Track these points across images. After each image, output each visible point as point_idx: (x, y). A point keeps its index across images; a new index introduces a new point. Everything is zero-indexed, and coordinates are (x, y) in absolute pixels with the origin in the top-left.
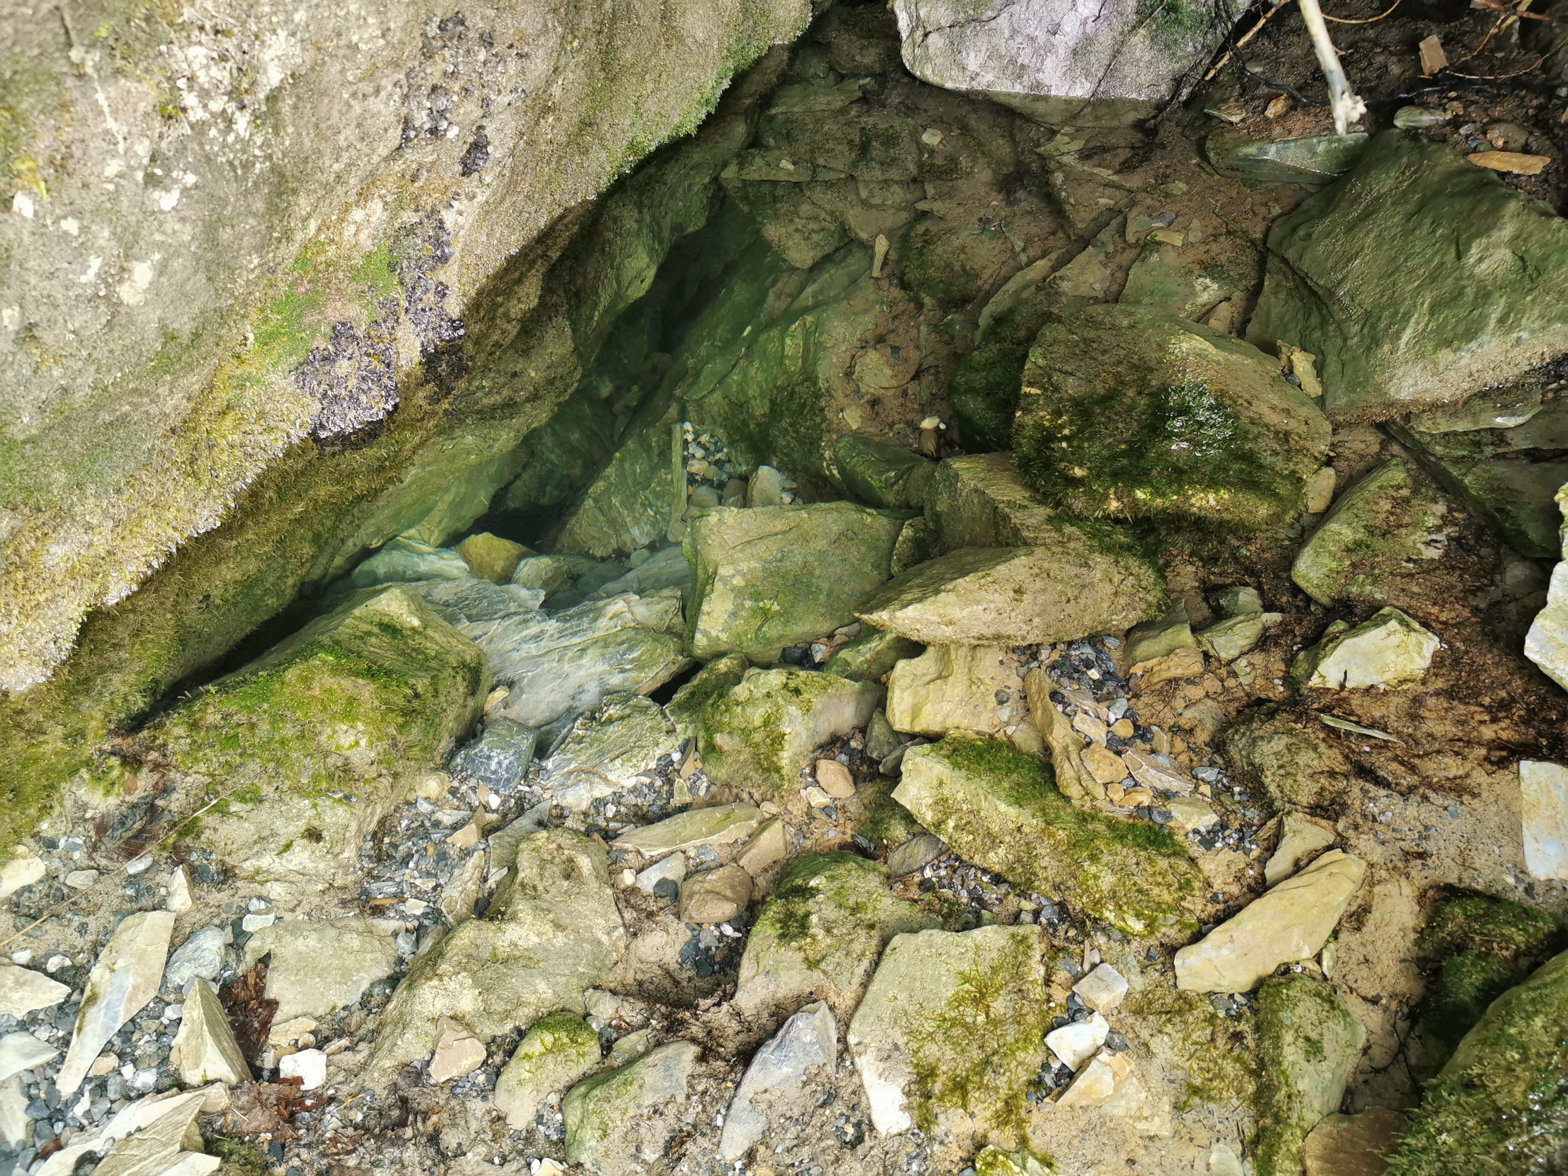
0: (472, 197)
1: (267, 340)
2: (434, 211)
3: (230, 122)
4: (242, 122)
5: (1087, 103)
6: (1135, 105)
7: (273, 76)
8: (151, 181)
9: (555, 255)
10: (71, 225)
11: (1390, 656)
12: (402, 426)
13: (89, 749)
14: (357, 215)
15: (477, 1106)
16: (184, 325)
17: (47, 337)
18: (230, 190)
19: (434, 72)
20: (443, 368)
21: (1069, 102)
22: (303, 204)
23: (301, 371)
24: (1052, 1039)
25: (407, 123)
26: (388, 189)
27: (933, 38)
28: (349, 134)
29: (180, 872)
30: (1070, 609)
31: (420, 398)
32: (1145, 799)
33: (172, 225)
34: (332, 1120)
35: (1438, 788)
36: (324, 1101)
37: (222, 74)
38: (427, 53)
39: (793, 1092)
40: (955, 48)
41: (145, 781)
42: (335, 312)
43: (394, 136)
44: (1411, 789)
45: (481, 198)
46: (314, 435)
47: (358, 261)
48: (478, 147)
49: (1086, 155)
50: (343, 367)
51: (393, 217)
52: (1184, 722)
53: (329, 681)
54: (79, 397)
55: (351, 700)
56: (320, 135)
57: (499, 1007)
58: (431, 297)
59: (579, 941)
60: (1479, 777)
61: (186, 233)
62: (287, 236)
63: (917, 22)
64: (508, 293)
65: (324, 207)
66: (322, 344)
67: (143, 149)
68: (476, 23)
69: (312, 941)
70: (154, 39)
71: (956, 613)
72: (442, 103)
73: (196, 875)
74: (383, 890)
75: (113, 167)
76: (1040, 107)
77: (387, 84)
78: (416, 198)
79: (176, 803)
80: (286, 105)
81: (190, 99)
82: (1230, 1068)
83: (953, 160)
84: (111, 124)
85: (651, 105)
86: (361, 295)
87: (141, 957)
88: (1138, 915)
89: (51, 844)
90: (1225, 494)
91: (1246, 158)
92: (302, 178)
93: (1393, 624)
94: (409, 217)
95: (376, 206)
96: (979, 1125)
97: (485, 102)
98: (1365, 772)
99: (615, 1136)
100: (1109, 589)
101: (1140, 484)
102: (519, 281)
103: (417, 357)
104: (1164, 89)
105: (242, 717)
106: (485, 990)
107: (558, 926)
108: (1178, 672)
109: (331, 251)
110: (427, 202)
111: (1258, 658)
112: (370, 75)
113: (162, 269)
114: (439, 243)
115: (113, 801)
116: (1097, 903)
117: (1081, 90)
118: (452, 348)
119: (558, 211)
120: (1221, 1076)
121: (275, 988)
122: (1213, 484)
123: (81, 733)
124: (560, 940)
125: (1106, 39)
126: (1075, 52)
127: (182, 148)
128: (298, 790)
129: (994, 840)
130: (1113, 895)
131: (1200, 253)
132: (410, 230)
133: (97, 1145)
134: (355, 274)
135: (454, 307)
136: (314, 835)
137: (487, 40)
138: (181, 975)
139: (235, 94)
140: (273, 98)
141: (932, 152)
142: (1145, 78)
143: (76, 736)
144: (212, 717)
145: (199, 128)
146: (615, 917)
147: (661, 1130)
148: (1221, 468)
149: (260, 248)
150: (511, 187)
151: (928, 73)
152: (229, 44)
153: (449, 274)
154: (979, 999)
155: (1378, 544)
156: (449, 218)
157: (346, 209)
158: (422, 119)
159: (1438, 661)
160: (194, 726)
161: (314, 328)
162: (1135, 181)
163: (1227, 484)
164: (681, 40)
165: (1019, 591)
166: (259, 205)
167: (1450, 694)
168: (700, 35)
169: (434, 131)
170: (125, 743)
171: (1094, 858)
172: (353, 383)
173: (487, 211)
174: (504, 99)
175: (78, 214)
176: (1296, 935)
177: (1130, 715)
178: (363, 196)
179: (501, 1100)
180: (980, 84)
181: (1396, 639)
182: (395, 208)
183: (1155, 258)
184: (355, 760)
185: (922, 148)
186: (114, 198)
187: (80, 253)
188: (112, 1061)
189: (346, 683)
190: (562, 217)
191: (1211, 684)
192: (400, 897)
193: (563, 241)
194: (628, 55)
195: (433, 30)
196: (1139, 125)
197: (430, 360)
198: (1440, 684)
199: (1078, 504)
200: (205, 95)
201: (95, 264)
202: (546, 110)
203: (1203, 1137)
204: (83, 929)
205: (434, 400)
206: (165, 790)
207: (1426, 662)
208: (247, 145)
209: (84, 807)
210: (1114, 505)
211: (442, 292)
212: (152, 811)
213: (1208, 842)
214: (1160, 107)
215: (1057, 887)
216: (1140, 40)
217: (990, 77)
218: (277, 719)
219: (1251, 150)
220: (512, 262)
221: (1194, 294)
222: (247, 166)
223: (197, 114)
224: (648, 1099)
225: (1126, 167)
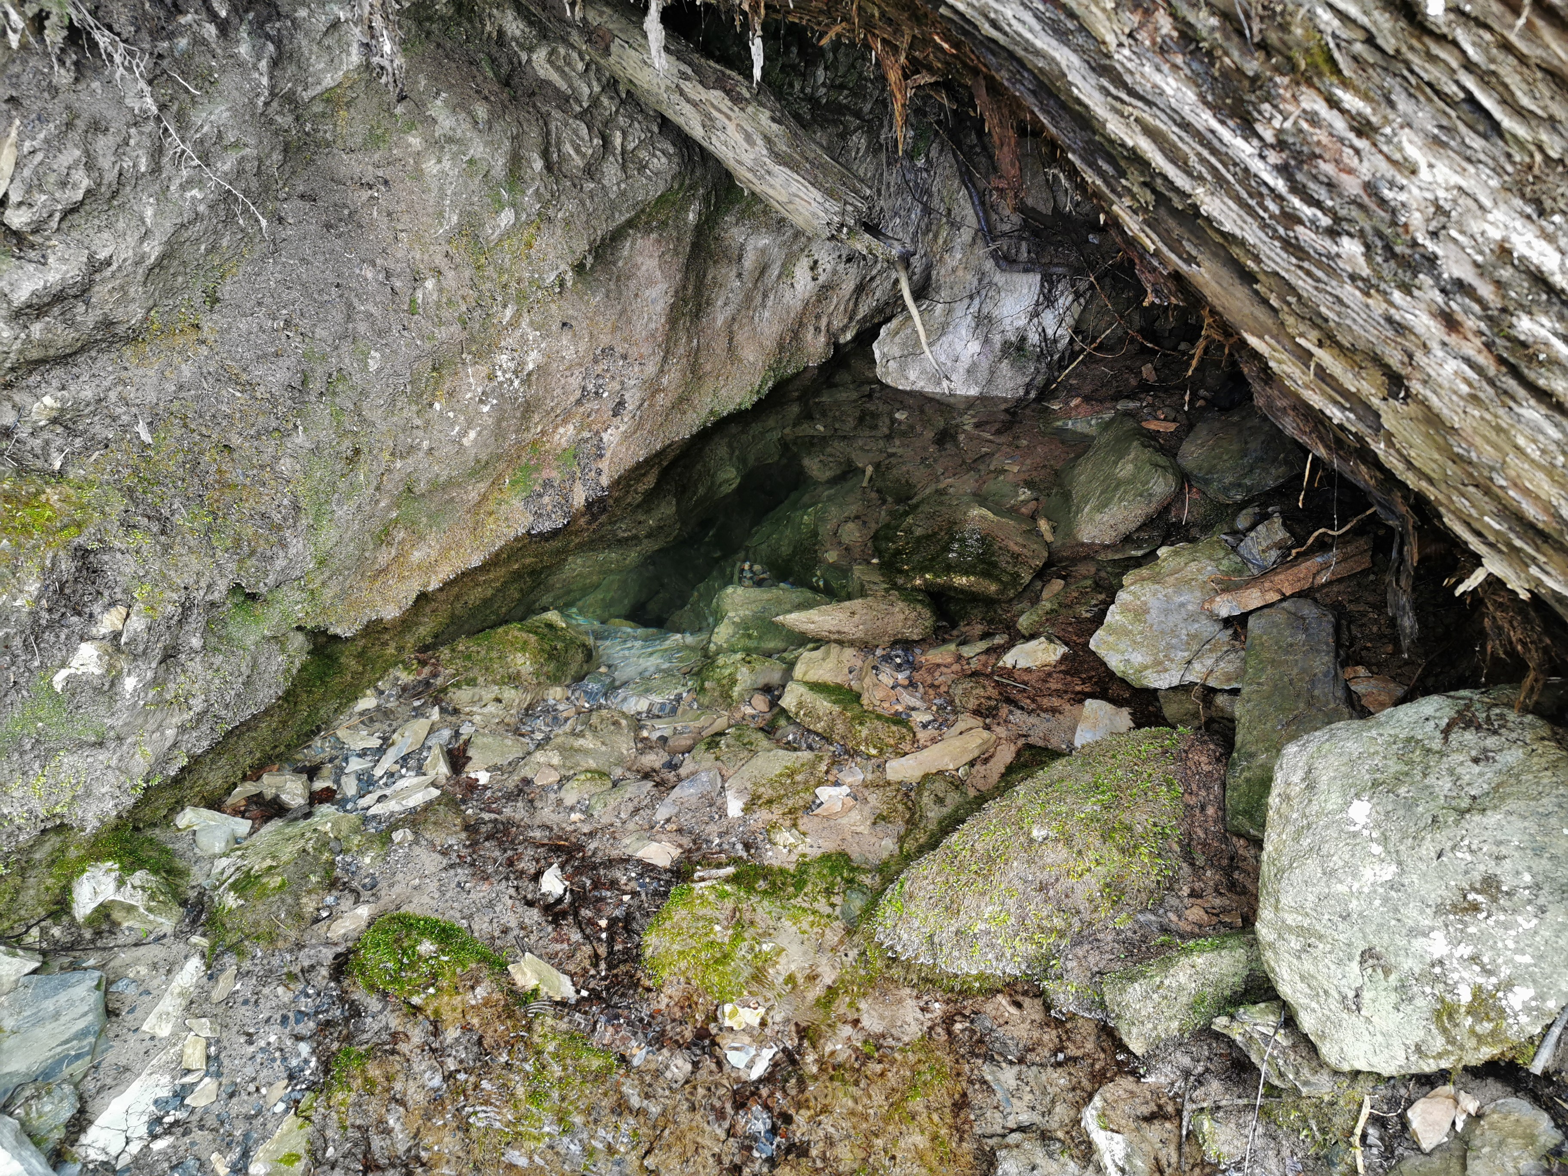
0: (617, 428)
1: (513, 483)
2: (597, 433)
3: (512, 382)
4: (516, 383)
5: (977, 398)
6: (1005, 400)
7: (531, 366)
8: (481, 401)
9: (665, 464)
10: (451, 414)
11: (1040, 654)
12: (571, 533)
13: (405, 656)
14: (561, 430)
15: (552, 796)
16: (484, 457)
17: (436, 453)
18: (508, 407)
19: (599, 369)
20: (595, 509)
21: (967, 397)
22: (536, 418)
23: (527, 500)
24: (818, 791)
25: (584, 389)
26: (577, 420)
27: (891, 363)
28: (558, 391)
29: (437, 708)
30: (878, 623)
31: (582, 522)
32: (900, 708)
33: (486, 418)
34: (488, 793)
35: (1046, 711)
36: (485, 787)
37: (512, 365)
38: (596, 361)
39: (694, 800)
40: (902, 369)
41: (427, 671)
42: (545, 474)
43: (578, 394)
44: (1033, 711)
45: (622, 428)
46: (528, 533)
47: (559, 451)
48: (621, 404)
49: (977, 426)
50: (546, 499)
51: (579, 433)
52: (936, 683)
53: (516, 633)
54: (442, 479)
55: (525, 642)
56: (546, 390)
57: (568, 764)
58: (593, 473)
59: (613, 751)
60: (1067, 707)
61: (490, 421)
62: (528, 429)
63: (884, 355)
64: (638, 480)
65: (545, 421)
66: (538, 488)
67: (480, 390)
68: (619, 350)
69: (490, 739)
70: (490, 352)
71: (816, 618)
72: (601, 381)
73: (443, 710)
74: (525, 729)
75: (468, 396)
76: (952, 400)
77: (577, 373)
78: (589, 426)
79: (439, 681)
80: (534, 378)
81: (499, 373)
82: (900, 807)
83: (912, 427)
84: (471, 380)
85: (724, 392)
86: (559, 467)
87: (416, 733)
88: (875, 747)
89: (382, 693)
90: (972, 578)
91: (1057, 428)
92: (537, 407)
93: (1042, 639)
94: (586, 434)
95: (571, 427)
96: (774, 817)
97: (622, 383)
98: (1010, 701)
99: (610, 808)
100: (902, 617)
101: (928, 572)
102: (644, 475)
103: (583, 502)
104: (1021, 392)
105: (474, 649)
106: (565, 758)
107: (603, 743)
108: (940, 661)
109: (548, 446)
110: (595, 427)
111: (983, 658)
112: (569, 368)
113: (479, 434)
114: (599, 448)
115: (411, 677)
116: (858, 744)
117: (974, 391)
118: (601, 500)
119: (667, 442)
120: (896, 811)
121: (470, 753)
122: (967, 573)
123: (403, 648)
124: (604, 748)
125: (985, 364)
126: (968, 371)
127: (493, 391)
128: (495, 682)
129: (819, 719)
130: (866, 739)
131: (1026, 476)
132: (586, 441)
133: (387, 792)
134: (557, 457)
135: (605, 481)
136: (499, 700)
137: (624, 357)
138: (433, 742)
139: (516, 373)
140: (529, 374)
141: (900, 423)
142: (1010, 385)
143: (400, 649)
144: (461, 648)
145: (501, 384)
146: (632, 744)
147: (631, 807)
148: (975, 566)
149: (517, 432)
150: (639, 426)
151: (889, 381)
152: (516, 354)
153: (604, 464)
154: (791, 775)
155: (1063, 611)
156: (605, 437)
157: (557, 427)
158: (590, 387)
159: (1064, 657)
160: (453, 650)
161: (536, 481)
162: (1002, 439)
163: (974, 574)
164: (740, 361)
165: (853, 613)
166: (518, 415)
167: (1065, 673)
168: (751, 359)
169: (596, 393)
170: (420, 656)
171: (861, 724)
172: (550, 507)
173: (626, 436)
174: (632, 382)
175: (454, 411)
176: (946, 759)
177: (909, 678)
178: (565, 422)
179: (562, 794)
180: (918, 386)
181: (1043, 646)
182: (580, 429)
183: (1002, 478)
184: (523, 672)
185: (893, 421)
186: (467, 406)
187: (452, 425)
188: (398, 767)
189: (524, 635)
190: (670, 445)
191: (956, 667)
192: (533, 732)
193: (671, 457)
194: (708, 367)
195: (598, 352)
196: (1007, 411)
197: (589, 505)
198: (1063, 668)
199: (900, 581)
200: (504, 372)
201: (457, 428)
202: (658, 391)
203: (881, 835)
204: (390, 725)
205: (589, 523)
206: (435, 675)
207: (1058, 657)
208: (517, 391)
209: (398, 679)
210: (918, 582)
211: (599, 472)
212: (427, 684)
213: (925, 726)
214: (1020, 400)
215: (843, 737)
216: (1005, 365)
217: (922, 384)
218: (490, 649)
219: (1059, 423)
220: (639, 466)
221: (1017, 495)
222: (516, 399)
223: (501, 379)
224: (627, 796)
225: (998, 432)
